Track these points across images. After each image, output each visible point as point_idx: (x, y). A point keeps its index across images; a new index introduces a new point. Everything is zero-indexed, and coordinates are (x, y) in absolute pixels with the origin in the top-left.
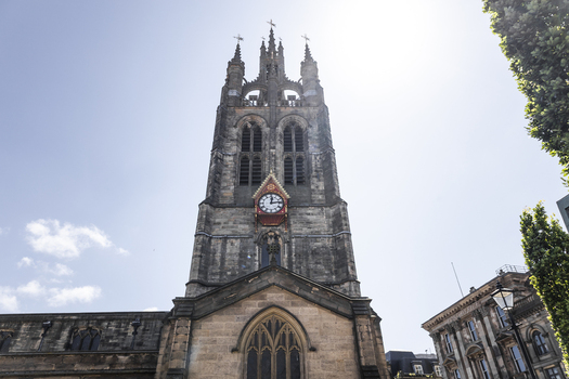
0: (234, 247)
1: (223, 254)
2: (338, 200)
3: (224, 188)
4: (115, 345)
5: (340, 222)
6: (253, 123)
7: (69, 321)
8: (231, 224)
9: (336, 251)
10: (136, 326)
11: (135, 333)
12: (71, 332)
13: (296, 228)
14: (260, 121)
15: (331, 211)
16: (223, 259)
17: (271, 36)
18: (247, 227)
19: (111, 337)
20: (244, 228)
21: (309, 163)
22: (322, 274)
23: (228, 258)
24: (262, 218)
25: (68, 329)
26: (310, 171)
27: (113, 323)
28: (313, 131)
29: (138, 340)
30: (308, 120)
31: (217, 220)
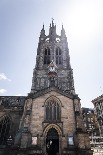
0: (43, 81)
1: (40, 82)
2: (70, 69)
3: (40, 65)
4: (13, 104)
5: (70, 74)
6: (48, 47)
7: (2, 98)
8: (42, 74)
9: (69, 82)
10: (18, 100)
11: (18, 102)
12: (3, 101)
13: (59, 76)
14: (50, 47)
15: (68, 71)
16: (40, 84)
17: (53, 23)
18: (46, 75)
19: (12, 102)
20: (45, 76)
21: (63, 58)
22: (66, 88)
23: (41, 83)
24: (50, 73)
25: (2, 100)
26: (63, 61)
27: (13, 99)
28: (64, 50)
29: (19, 103)
30: (62, 47)
31: (38, 74)
